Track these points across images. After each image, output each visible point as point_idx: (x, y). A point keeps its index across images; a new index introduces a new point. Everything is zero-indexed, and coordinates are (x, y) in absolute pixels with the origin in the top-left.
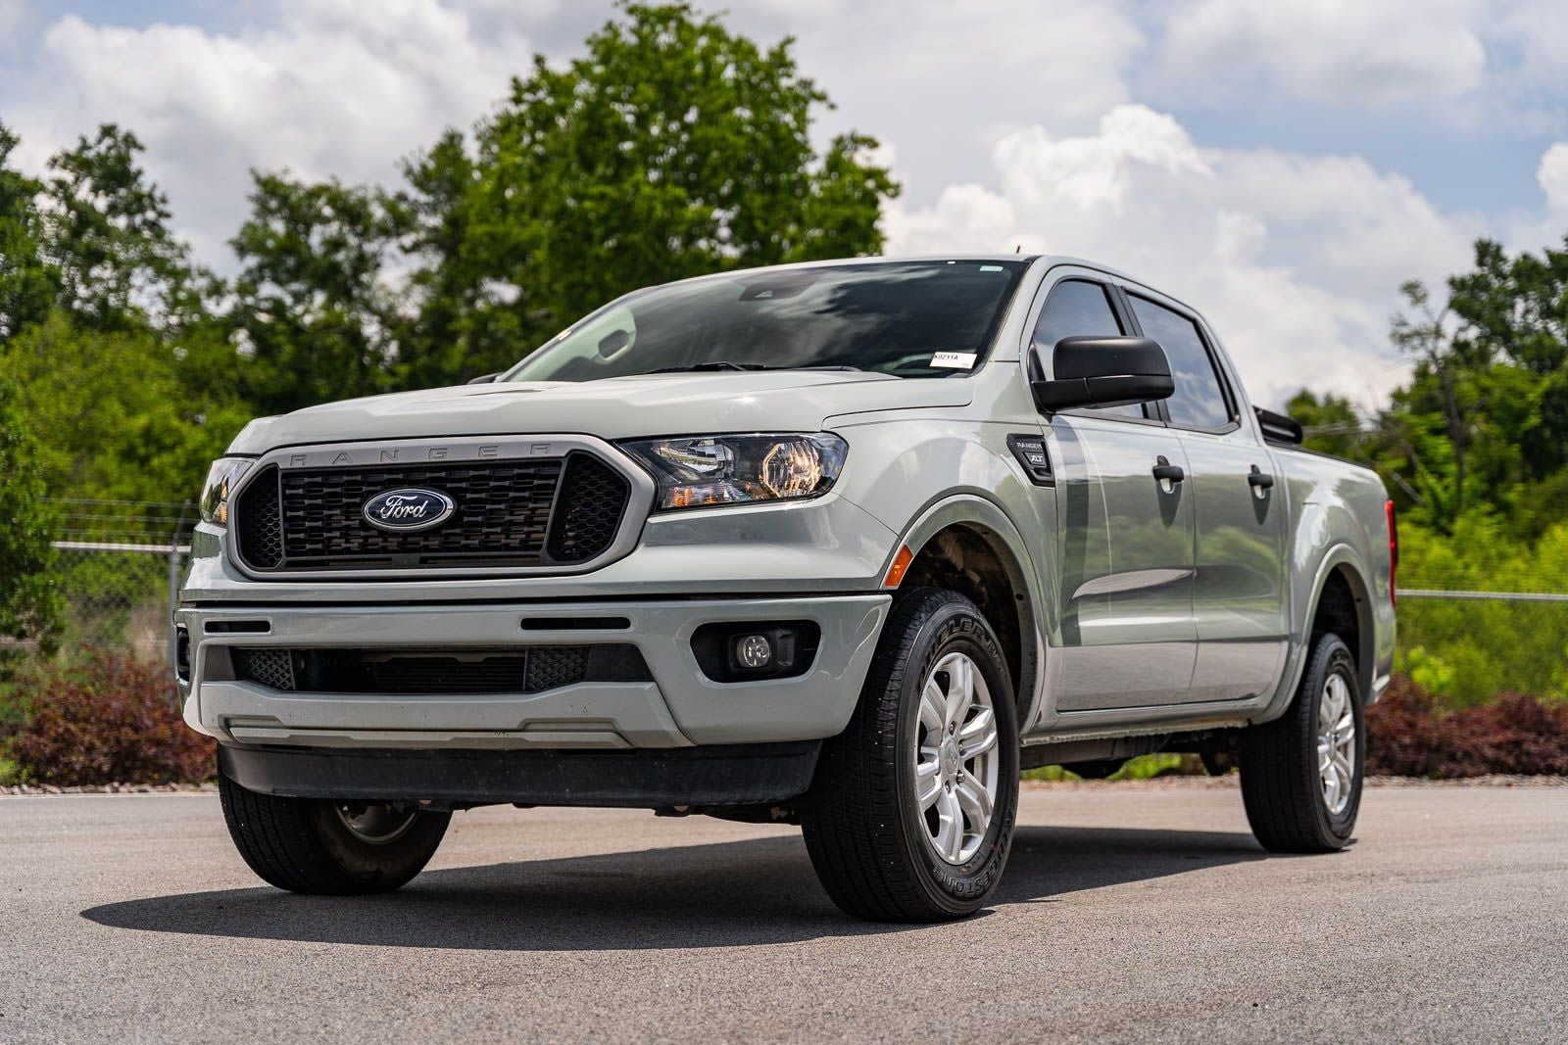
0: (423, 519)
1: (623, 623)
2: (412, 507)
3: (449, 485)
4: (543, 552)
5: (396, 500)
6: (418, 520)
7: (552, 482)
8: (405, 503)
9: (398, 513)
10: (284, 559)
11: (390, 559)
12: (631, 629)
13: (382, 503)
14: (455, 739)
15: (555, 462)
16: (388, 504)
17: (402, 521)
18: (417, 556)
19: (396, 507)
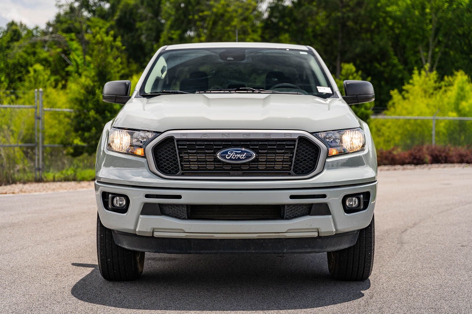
0: (244, 159)
1: (324, 196)
2: (240, 155)
3: (251, 147)
4: (292, 171)
5: (233, 152)
6: (242, 159)
7: (293, 147)
8: (236, 153)
9: (234, 157)
10: (180, 172)
11: (229, 173)
12: (327, 198)
13: (226, 153)
14: (258, 236)
15: (294, 140)
16: (229, 153)
17: (235, 160)
18: (241, 172)
19: (233, 155)
